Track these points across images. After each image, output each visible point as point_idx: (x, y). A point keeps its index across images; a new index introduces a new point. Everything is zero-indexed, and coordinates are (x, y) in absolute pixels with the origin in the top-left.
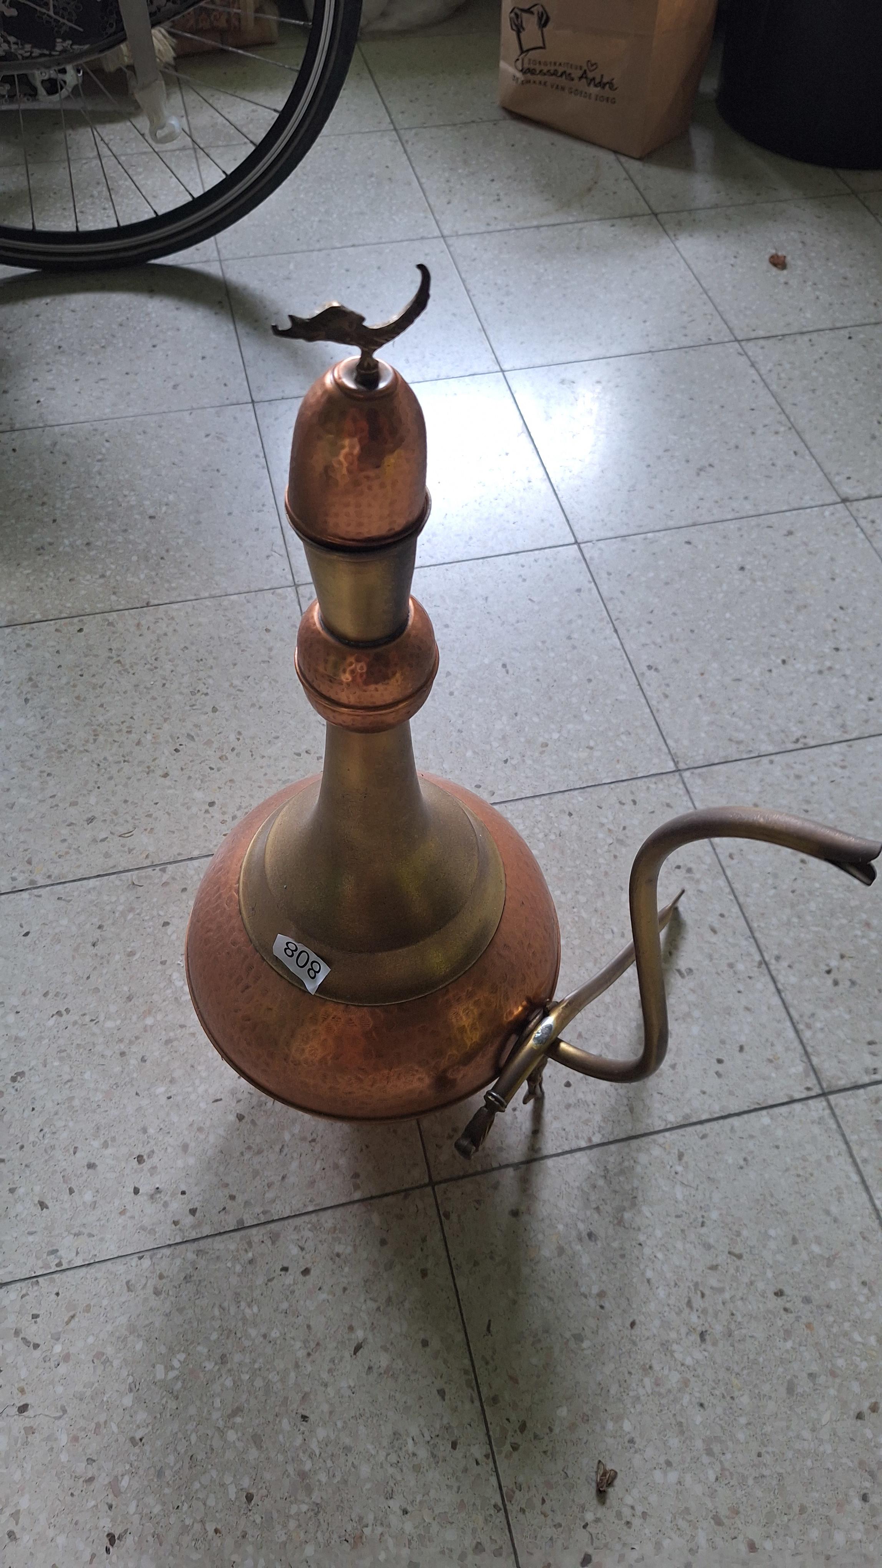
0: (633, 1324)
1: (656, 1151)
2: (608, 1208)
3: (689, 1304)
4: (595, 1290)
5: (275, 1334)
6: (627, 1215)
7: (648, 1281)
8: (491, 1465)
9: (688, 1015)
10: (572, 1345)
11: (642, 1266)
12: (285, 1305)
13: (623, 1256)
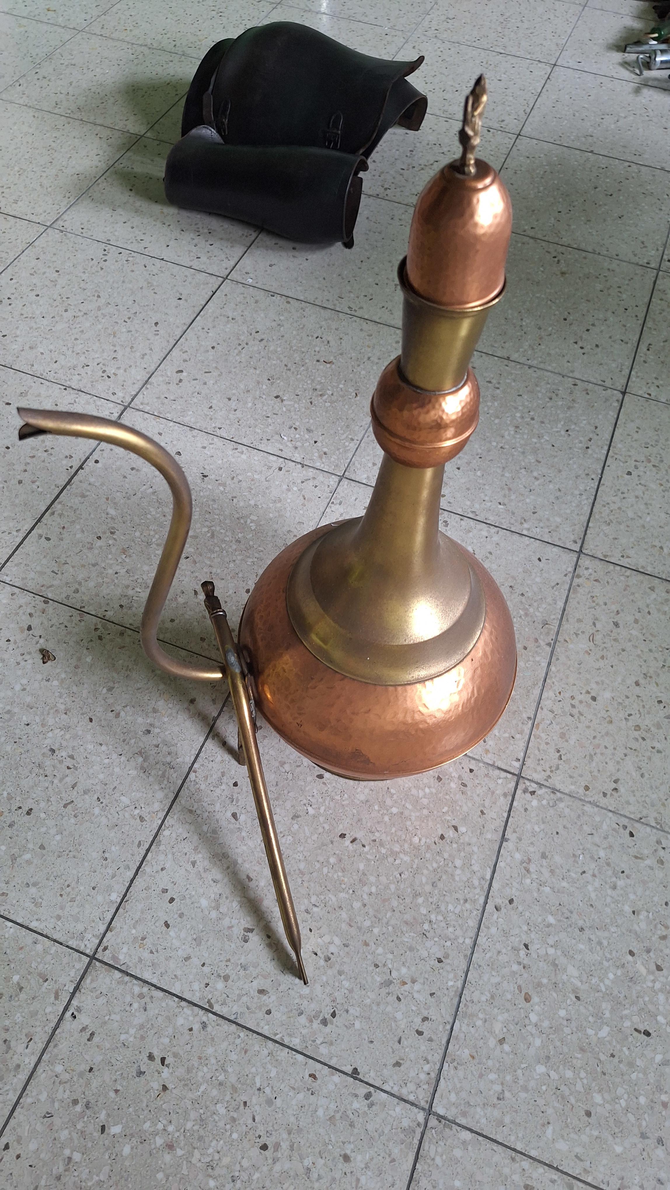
0: (91, 720)
1: (157, 806)
2: (153, 752)
3: (72, 757)
4: (122, 714)
5: (232, 565)
6: (141, 759)
7: (101, 744)
8: (99, 616)
9: (217, 908)
10: (111, 684)
11: (111, 747)
12: (240, 575)
13: (124, 741)
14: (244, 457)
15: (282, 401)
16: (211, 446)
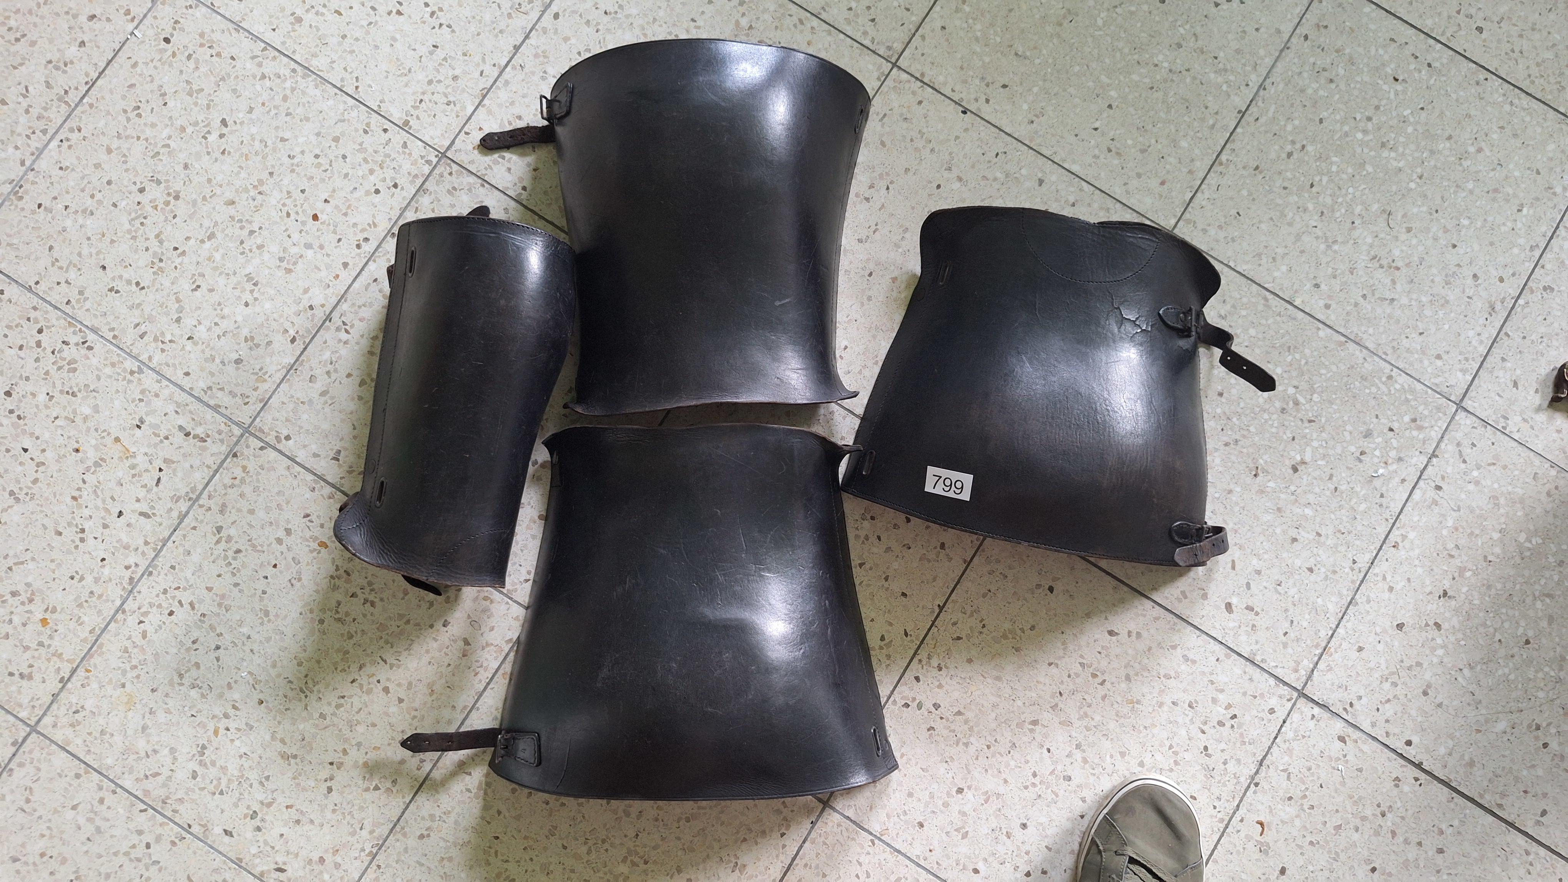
14: (1412, 535)
15: (1303, 462)
16: (1389, 578)
